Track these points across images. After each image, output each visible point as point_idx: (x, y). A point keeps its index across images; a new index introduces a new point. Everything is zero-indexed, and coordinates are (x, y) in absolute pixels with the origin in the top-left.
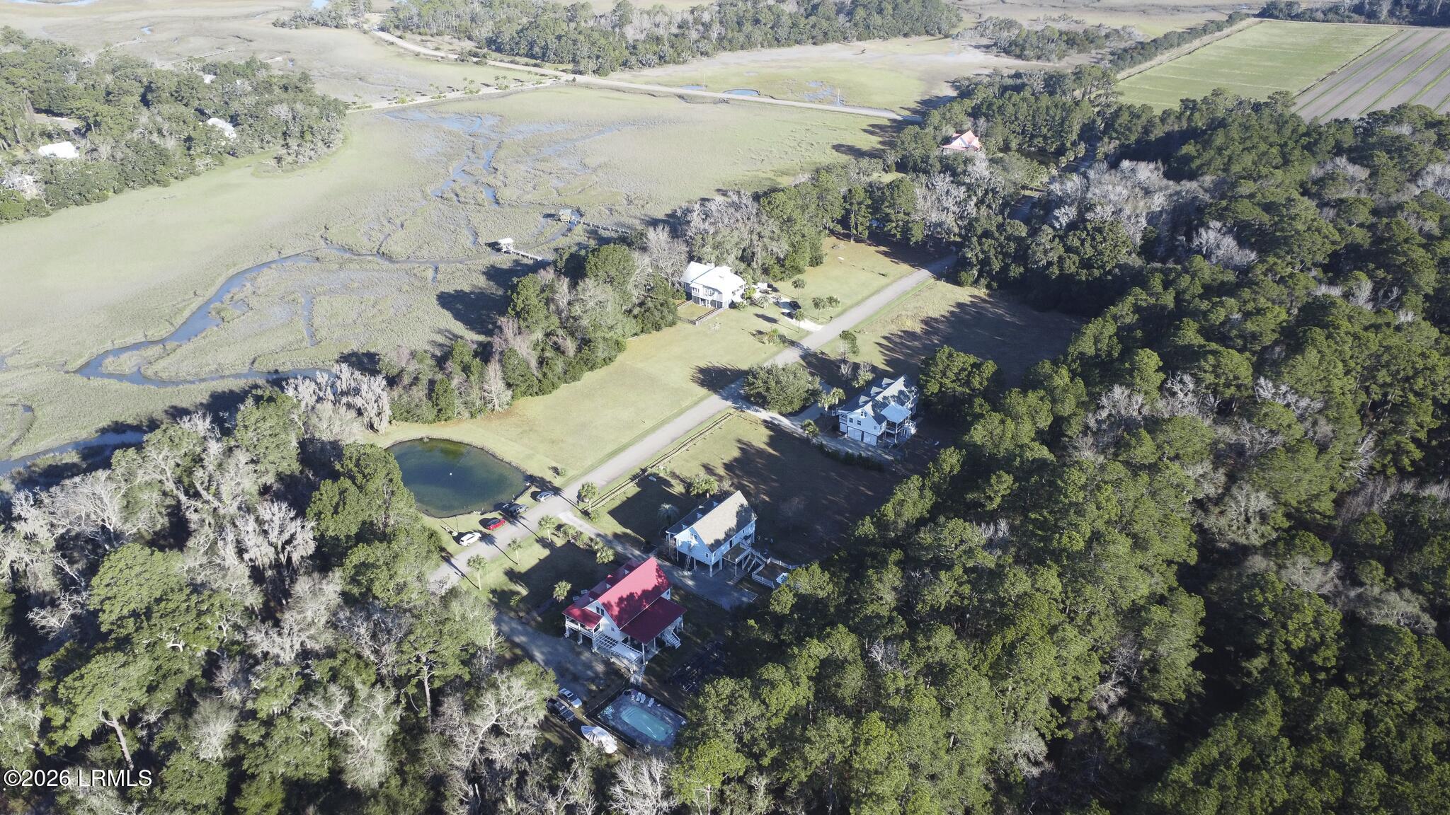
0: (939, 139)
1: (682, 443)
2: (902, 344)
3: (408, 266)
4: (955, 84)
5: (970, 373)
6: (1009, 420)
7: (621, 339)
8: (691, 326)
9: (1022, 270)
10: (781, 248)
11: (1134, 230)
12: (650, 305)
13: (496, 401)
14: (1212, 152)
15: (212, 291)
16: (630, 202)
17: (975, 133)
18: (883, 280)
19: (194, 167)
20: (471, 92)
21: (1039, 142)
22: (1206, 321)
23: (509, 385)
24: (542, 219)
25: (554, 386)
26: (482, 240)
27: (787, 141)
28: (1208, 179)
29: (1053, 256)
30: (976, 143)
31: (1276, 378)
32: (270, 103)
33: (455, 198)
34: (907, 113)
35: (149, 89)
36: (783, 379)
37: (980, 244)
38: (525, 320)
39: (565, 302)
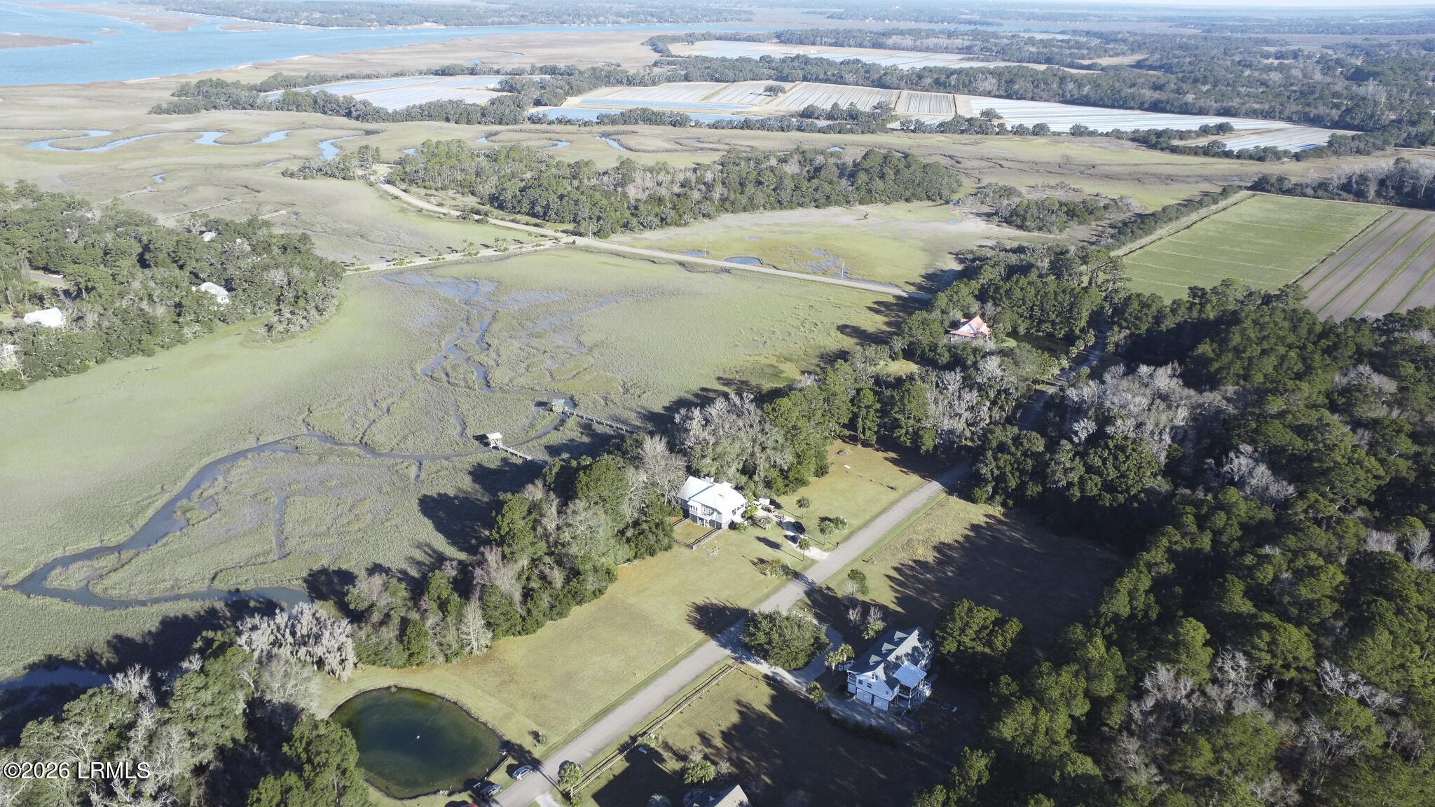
0: (947, 323)
1: (676, 703)
2: (914, 577)
3: (391, 461)
4: (960, 258)
5: (992, 631)
6: (1043, 711)
7: (612, 567)
8: (686, 551)
9: (1040, 489)
10: (786, 459)
11: (1158, 449)
12: (645, 526)
13: (475, 644)
14: (1230, 355)
15: (182, 484)
16: (627, 391)
17: (983, 316)
18: (893, 495)
19: (182, 335)
20: (470, 254)
21: (1047, 327)
22: (1253, 579)
23: (489, 625)
24: (534, 408)
25: (539, 624)
26: (470, 432)
27: (789, 320)
28: (1231, 389)
29: (1074, 477)
30: (985, 329)
31: (1343, 662)
32: (266, 268)
33: (444, 378)
34: (912, 289)
35: (146, 248)
36: (788, 633)
37: (996, 459)
38: (510, 546)
39: (554, 525)
